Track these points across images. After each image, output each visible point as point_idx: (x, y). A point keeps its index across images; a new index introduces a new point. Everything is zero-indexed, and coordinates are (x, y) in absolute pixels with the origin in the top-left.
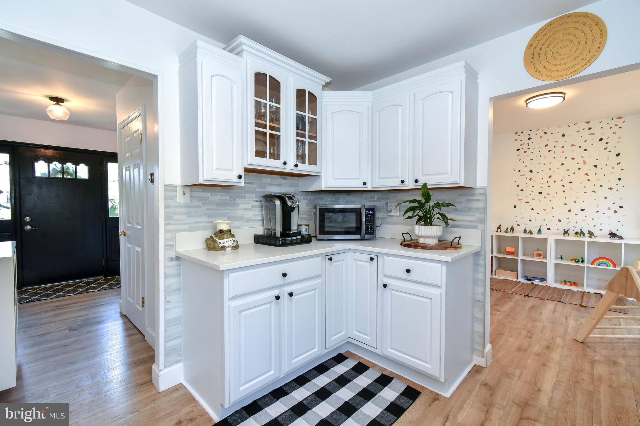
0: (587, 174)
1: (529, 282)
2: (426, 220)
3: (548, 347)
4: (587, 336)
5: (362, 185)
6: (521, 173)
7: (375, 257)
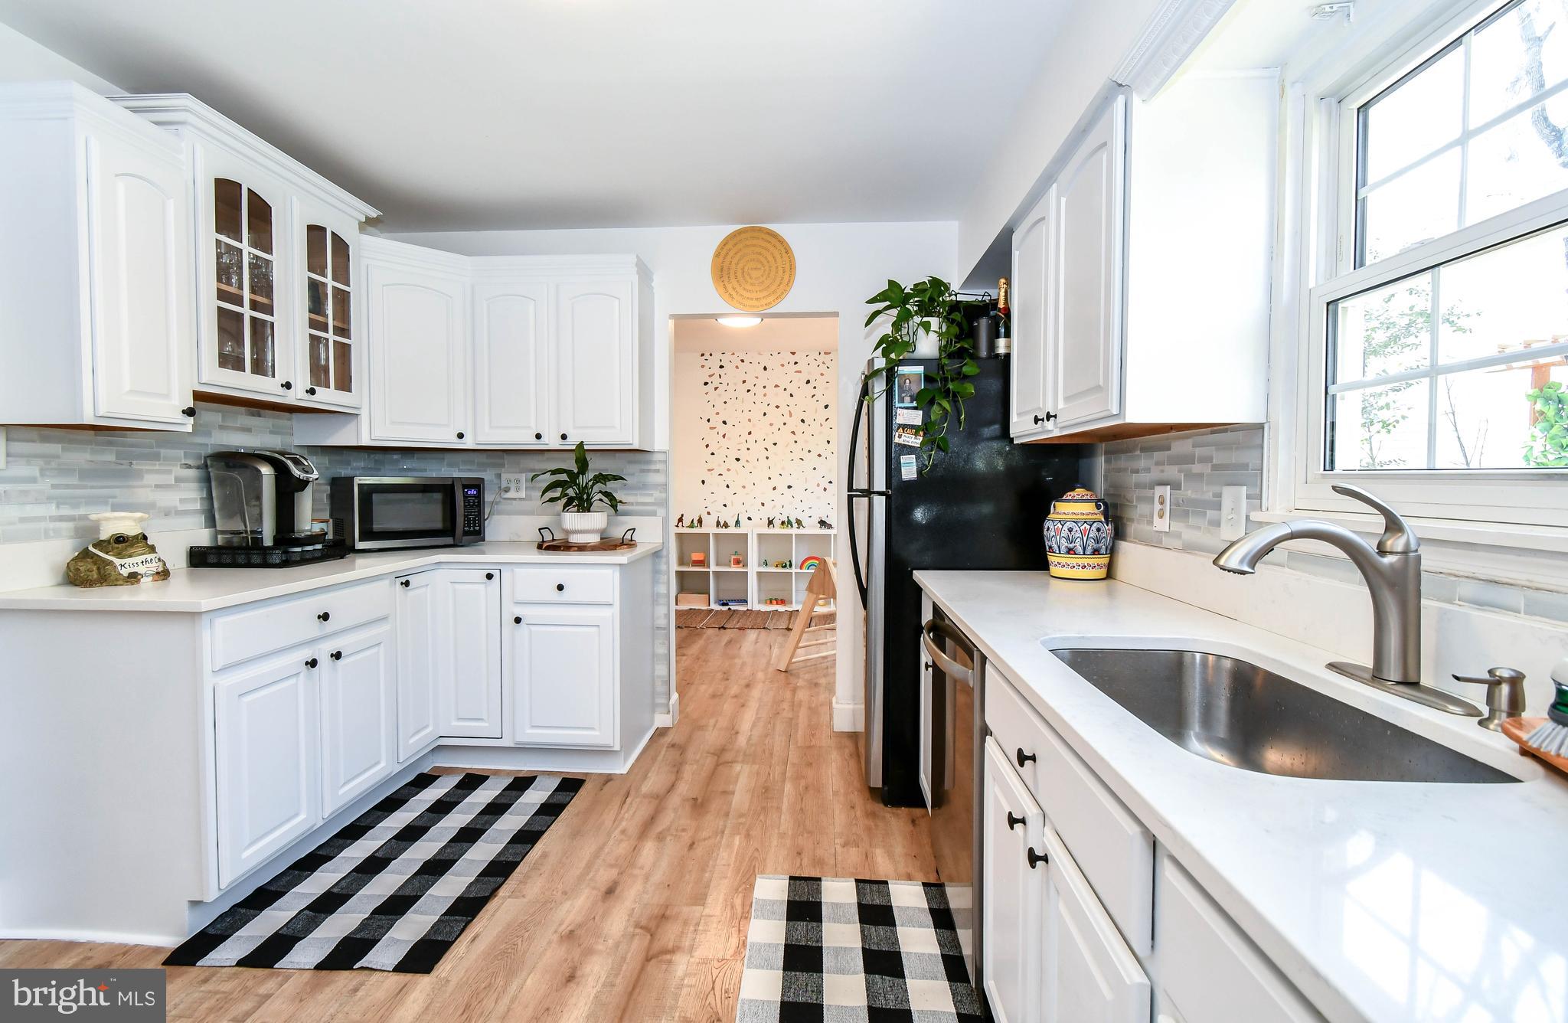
0: (793, 433)
1: (725, 608)
2: (582, 503)
3: (748, 686)
4: (790, 662)
5: (455, 439)
6: (711, 424)
7: (496, 573)
